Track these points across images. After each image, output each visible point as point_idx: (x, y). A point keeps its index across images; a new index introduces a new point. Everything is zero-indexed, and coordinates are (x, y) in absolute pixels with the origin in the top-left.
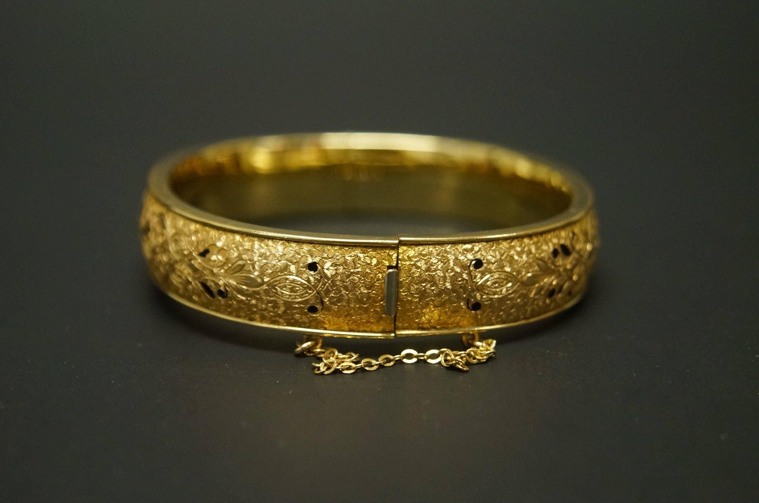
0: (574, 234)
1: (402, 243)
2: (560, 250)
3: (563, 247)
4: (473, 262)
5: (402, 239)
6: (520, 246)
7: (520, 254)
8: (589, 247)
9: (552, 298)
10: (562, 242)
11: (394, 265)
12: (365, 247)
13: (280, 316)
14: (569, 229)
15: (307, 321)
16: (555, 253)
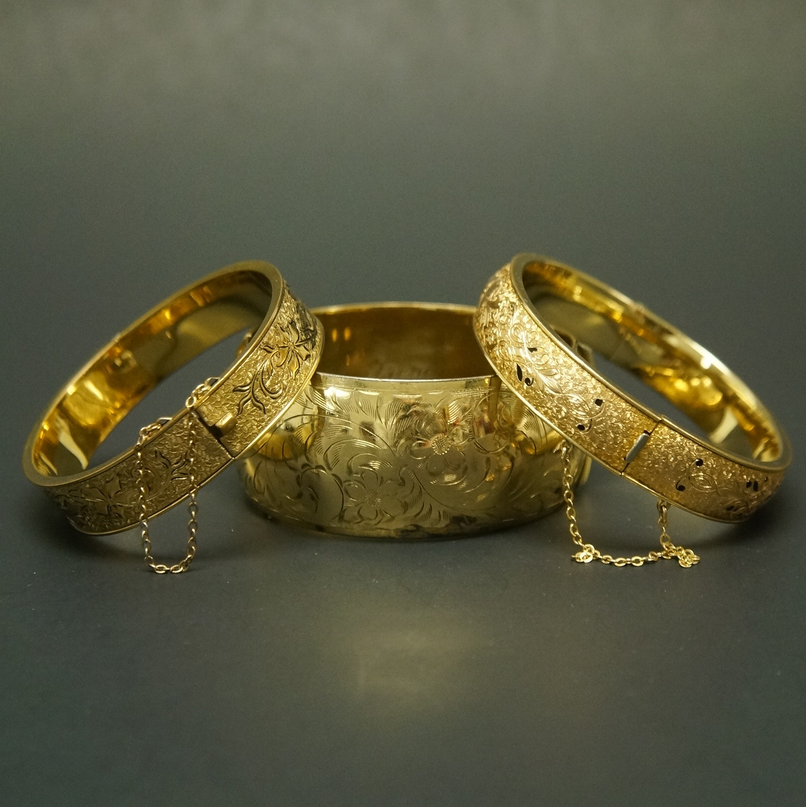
0: (767, 478)
1: (662, 422)
2: (753, 484)
3: (756, 483)
4: (697, 460)
5: (665, 420)
6: (732, 467)
7: (728, 472)
8: (770, 493)
9: (728, 511)
10: (757, 480)
11: (649, 432)
12: (639, 410)
13: (557, 419)
14: (766, 474)
15: (573, 433)
16: (749, 484)
